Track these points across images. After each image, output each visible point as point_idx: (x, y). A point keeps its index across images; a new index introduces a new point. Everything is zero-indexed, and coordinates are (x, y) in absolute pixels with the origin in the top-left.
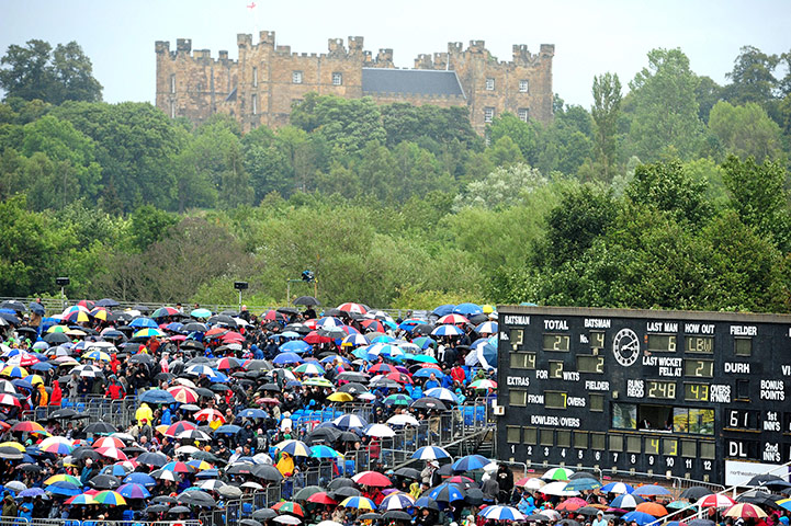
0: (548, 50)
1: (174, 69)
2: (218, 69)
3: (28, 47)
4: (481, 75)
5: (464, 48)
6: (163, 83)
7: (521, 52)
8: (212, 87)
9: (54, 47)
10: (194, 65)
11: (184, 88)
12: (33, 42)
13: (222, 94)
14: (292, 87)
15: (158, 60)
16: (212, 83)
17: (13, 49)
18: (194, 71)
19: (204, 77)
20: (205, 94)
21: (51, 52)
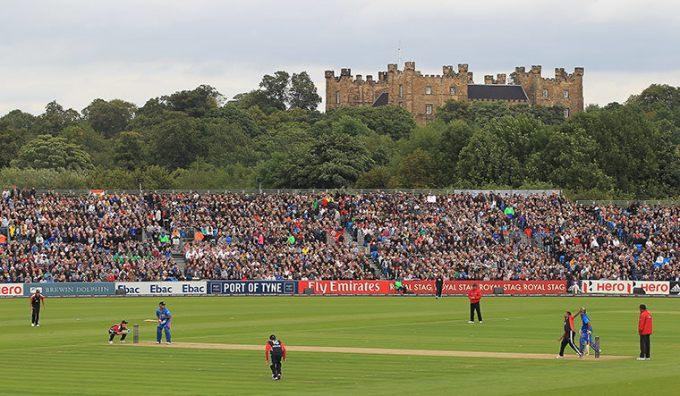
0: (579, 71)
1: (339, 88)
2: (366, 87)
3: (275, 76)
4: (540, 87)
5: (527, 71)
6: (331, 97)
7: (561, 73)
8: (363, 99)
9: (291, 75)
10: (352, 85)
11: (346, 100)
12: (279, 72)
13: (369, 103)
14: (426, 97)
15: (327, 83)
16: (363, 96)
17: (267, 78)
18: (352, 88)
19: (358, 92)
20: (359, 103)
21: (290, 78)
